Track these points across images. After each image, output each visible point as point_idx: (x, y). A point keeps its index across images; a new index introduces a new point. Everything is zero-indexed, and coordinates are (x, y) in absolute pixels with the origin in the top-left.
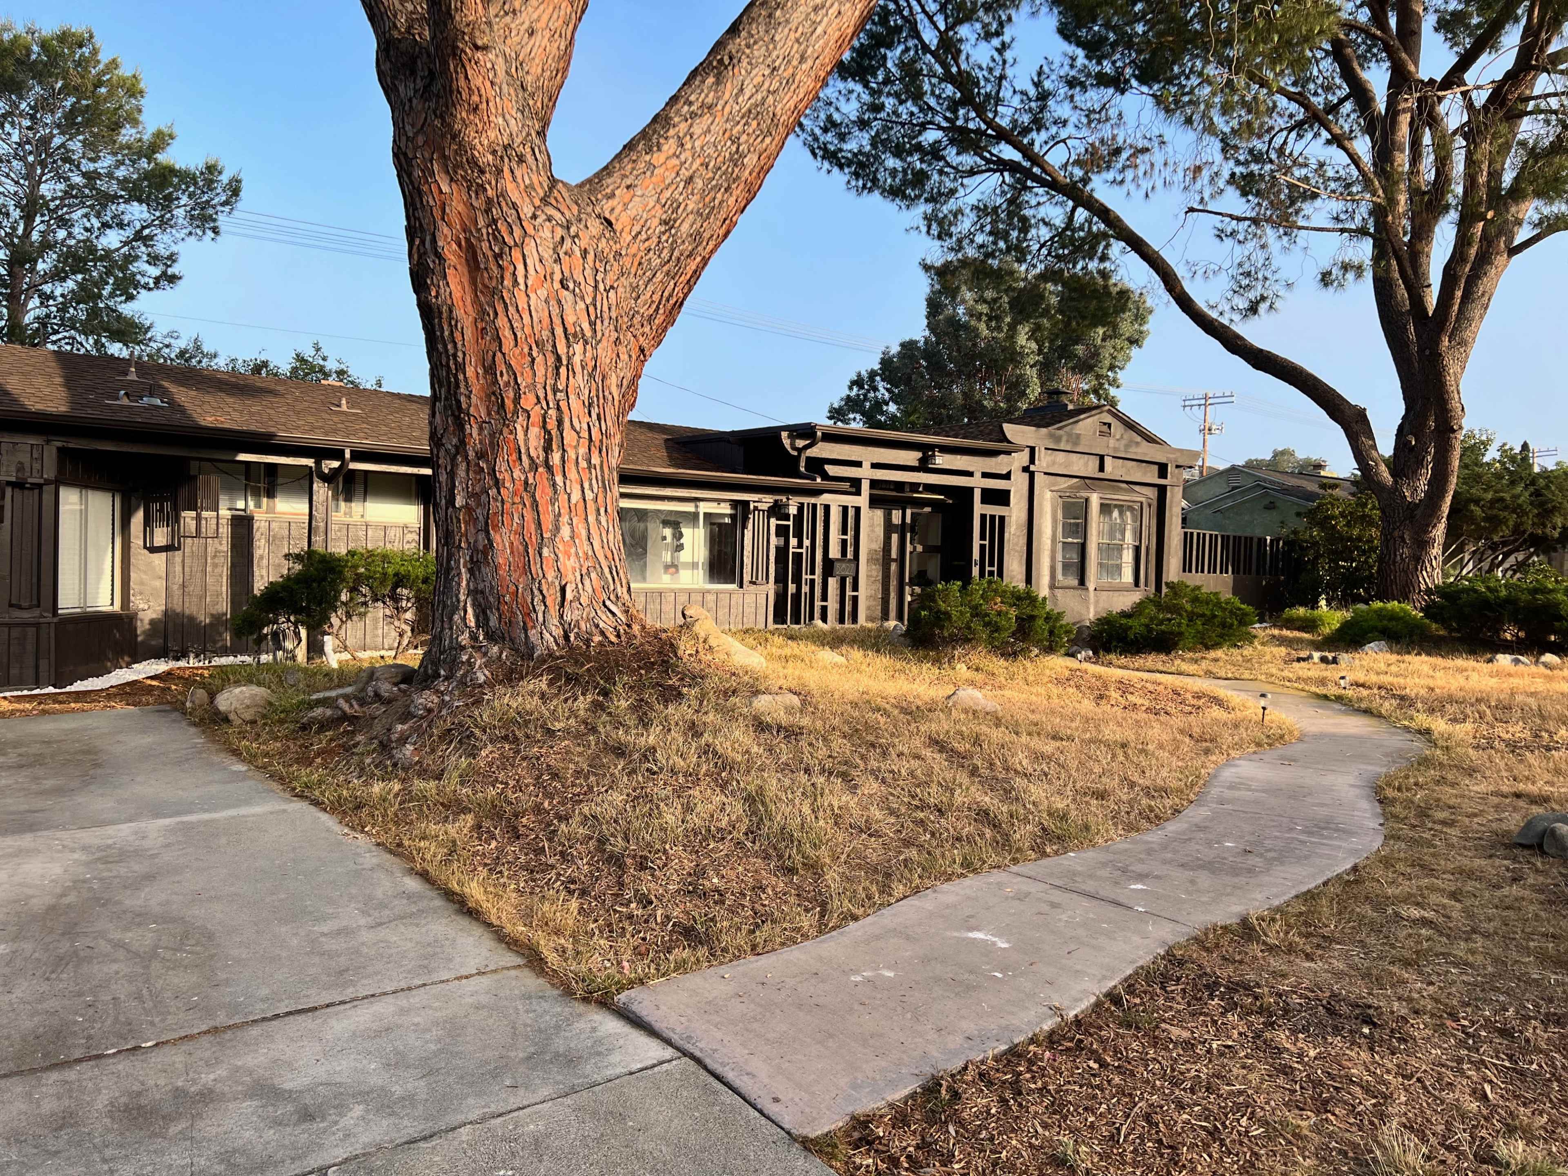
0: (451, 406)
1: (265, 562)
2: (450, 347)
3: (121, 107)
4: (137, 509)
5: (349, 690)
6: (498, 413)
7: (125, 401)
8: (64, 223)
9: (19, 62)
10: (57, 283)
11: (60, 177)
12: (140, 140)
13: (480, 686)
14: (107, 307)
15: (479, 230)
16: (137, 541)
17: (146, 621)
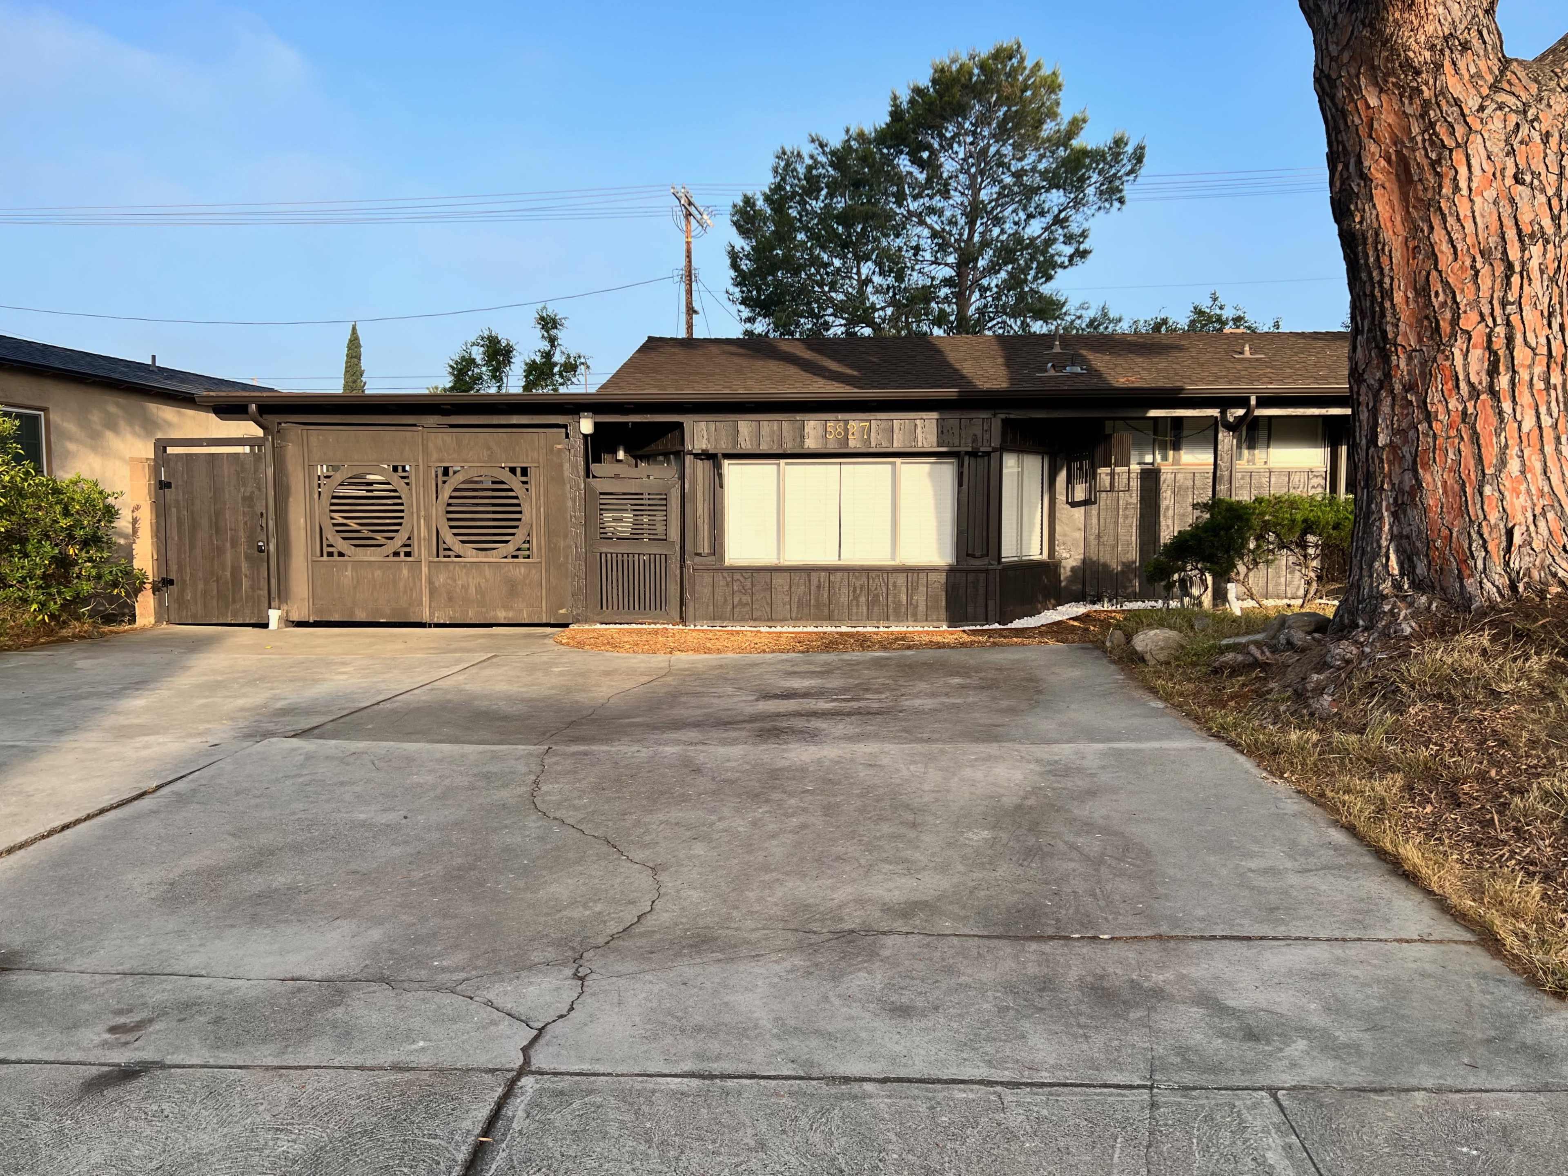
0: (1375, 338)
1: (1171, 512)
2: (1375, 274)
3: (1043, 104)
4: (1061, 469)
5: (1259, 637)
6: (1431, 338)
7: (1052, 373)
8: (998, 221)
9: (965, 87)
10: (993, 277)
11: (995, 181)
12: (1059, 131)
13: (1406, 638)
14: (1031, 289)
15: (1413, 139)
16: (1061, 497)
17: (1068, 569)
